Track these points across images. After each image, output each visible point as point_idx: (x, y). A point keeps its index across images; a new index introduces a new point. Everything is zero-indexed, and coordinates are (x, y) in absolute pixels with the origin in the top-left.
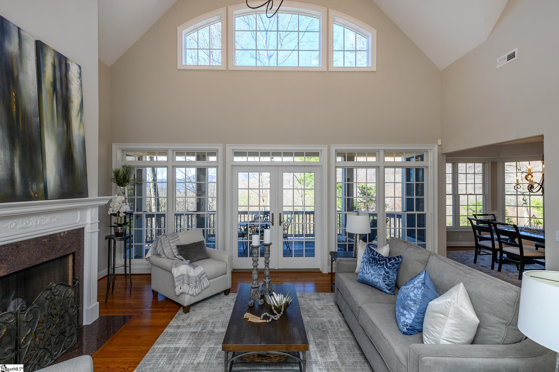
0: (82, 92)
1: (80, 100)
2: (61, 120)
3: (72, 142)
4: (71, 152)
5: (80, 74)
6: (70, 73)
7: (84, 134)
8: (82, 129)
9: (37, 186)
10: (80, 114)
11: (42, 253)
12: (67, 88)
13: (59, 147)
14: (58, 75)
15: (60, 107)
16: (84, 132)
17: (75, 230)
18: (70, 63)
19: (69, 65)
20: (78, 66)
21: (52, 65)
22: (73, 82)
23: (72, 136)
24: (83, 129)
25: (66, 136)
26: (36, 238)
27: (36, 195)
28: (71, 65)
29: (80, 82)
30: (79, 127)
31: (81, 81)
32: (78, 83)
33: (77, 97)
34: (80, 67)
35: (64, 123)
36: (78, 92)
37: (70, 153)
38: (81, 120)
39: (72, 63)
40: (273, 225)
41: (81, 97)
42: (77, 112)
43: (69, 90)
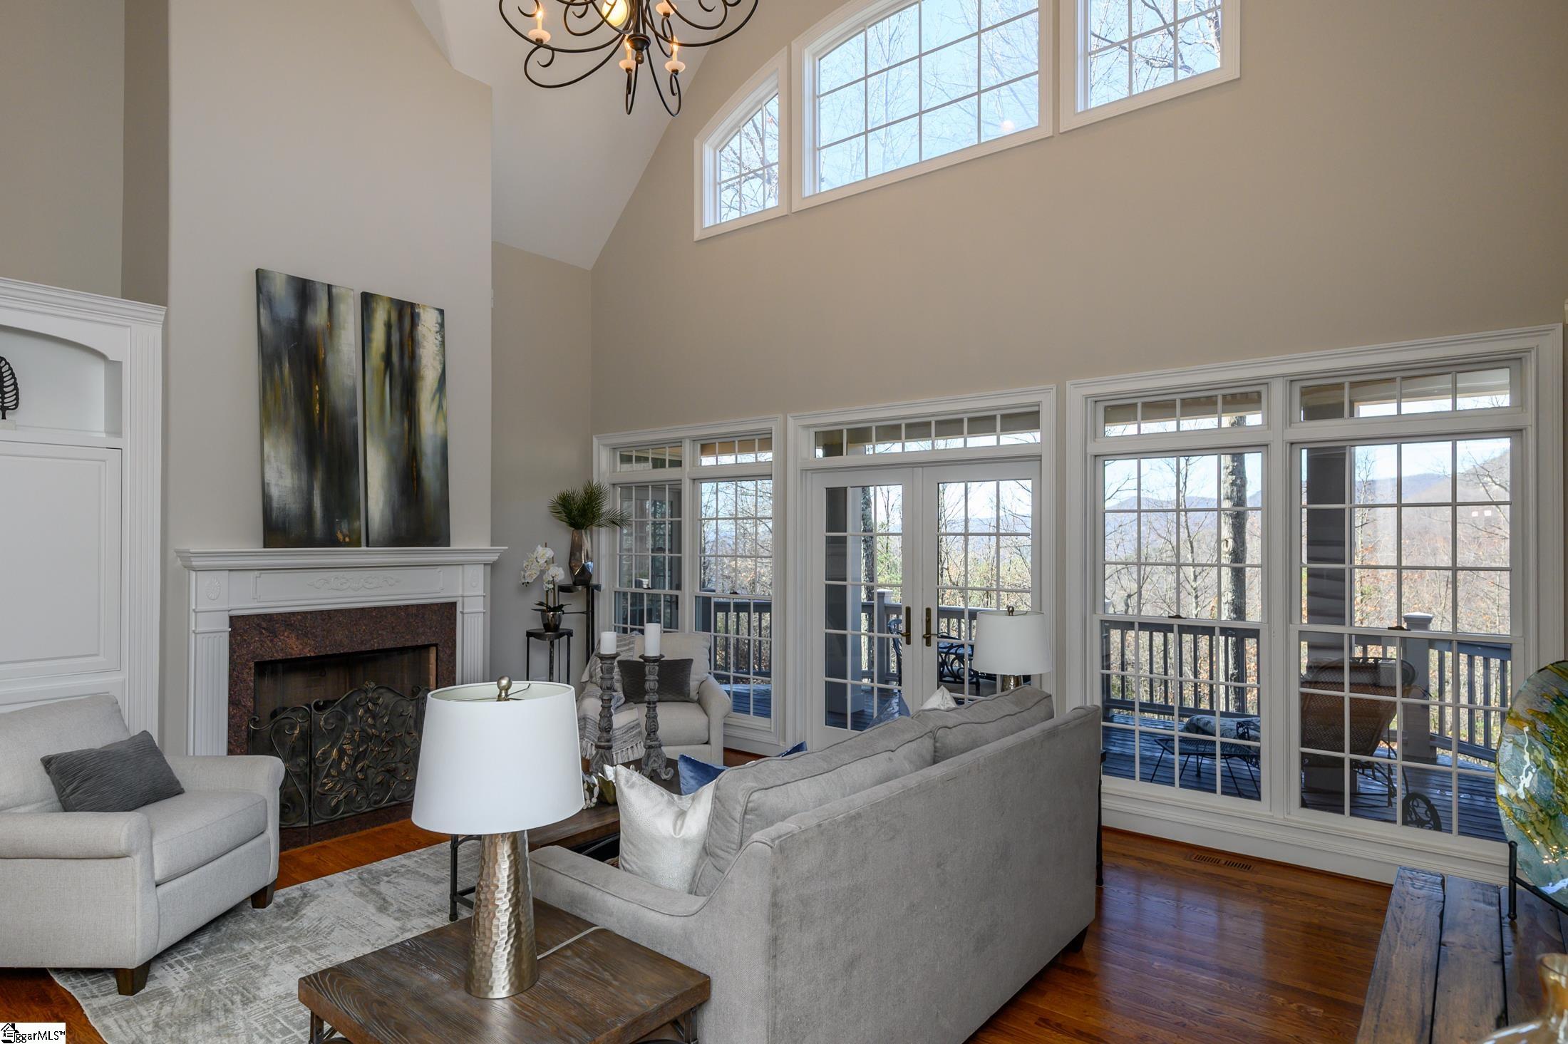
0: (444, 356)
1: (440, 371)
2: (397, 414)
3: (418, 450)
4: (416, 467)
5: (442, 325)
6: (420, 328)
7: (446, 432)
8: (441, 424)
9: (349, 524)
10: (437, 396)
11: (371, 634)
12: (413, 357)
13: (393, 460)
14: (395, 338)
15: (397, 393)
16: (446, 428)
17: (437, 604)
18: (421, 311)
19: (419, 314)
20: (437, 312)
21: (385, 325)
22: (425, 344)
23: (420, 440)
24: (443, 424)
25: (406, 441)
26: (363, 609)
27: (347, 540)
28: (422, 314)
29: (440, 339)
30: (436, 421)
31: (443, 337)
32: (437, 342)
33: (434, 367)
34: (441, 312)
35: (403, 419)
36: (434, 359)
37: (414, 469)
38: (440, 407)
39: (424, 309)
40: (908, 642)
41: (442, 366)
42: (432, 395)
43: (417, 359)
